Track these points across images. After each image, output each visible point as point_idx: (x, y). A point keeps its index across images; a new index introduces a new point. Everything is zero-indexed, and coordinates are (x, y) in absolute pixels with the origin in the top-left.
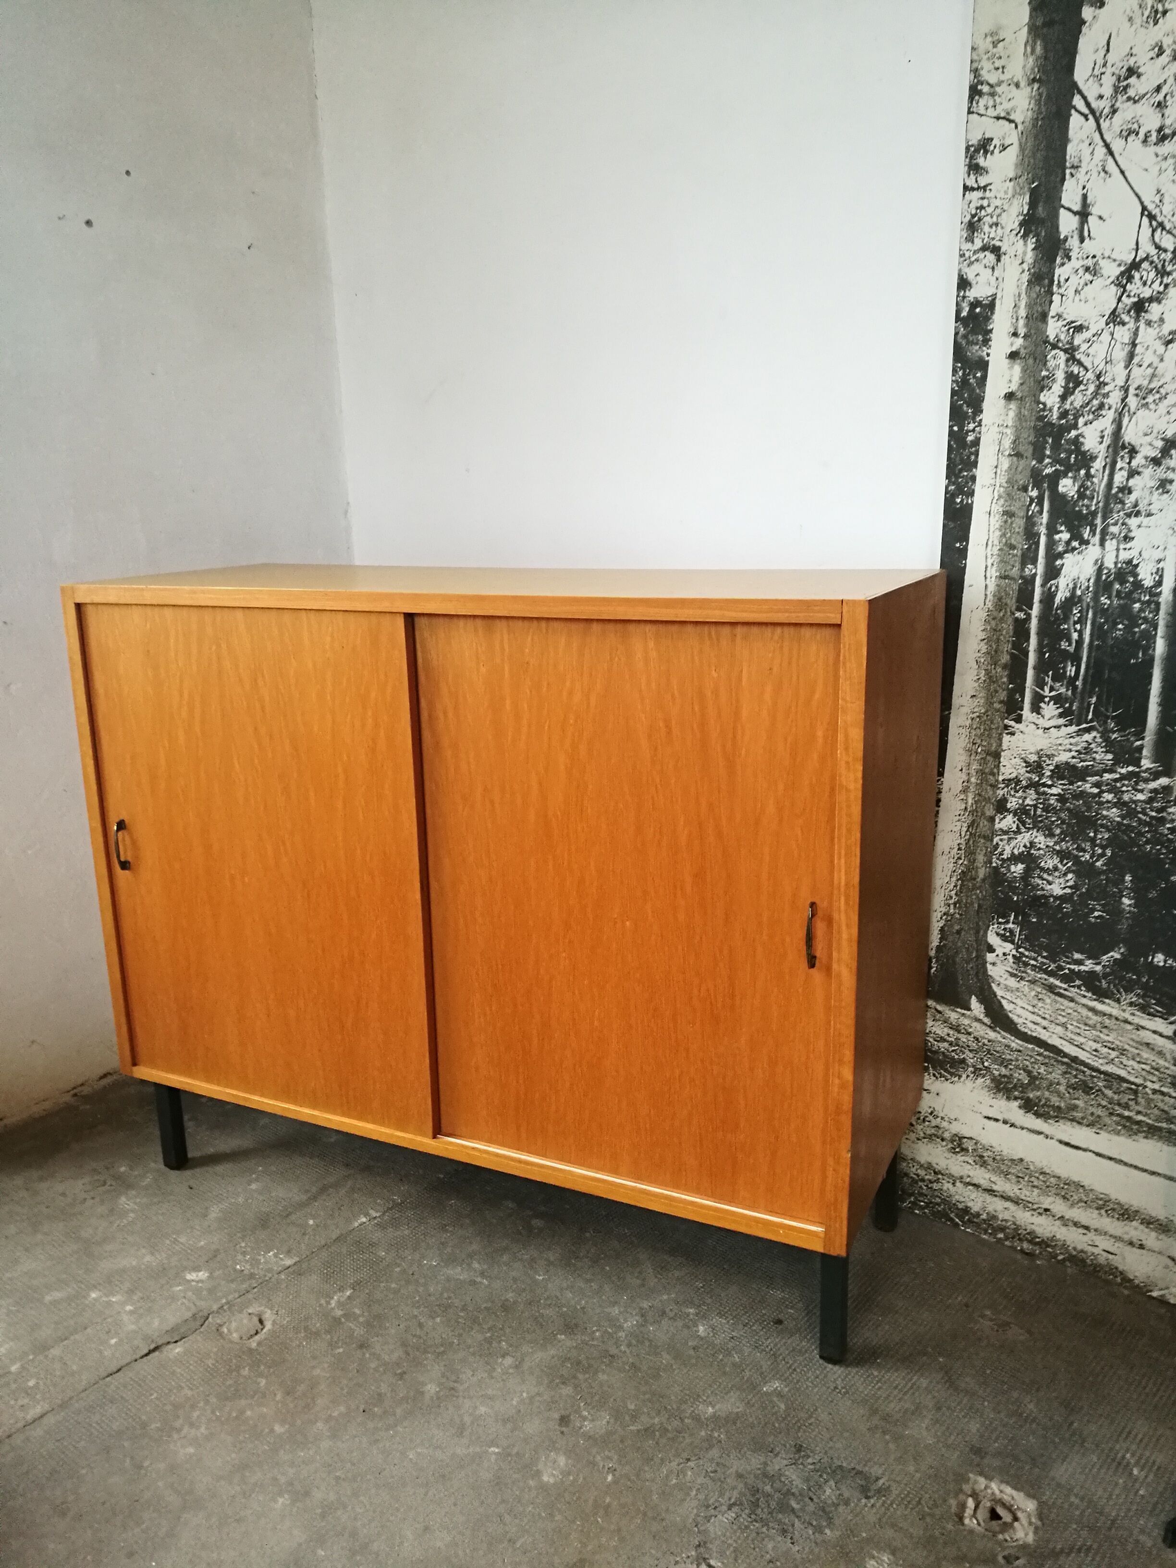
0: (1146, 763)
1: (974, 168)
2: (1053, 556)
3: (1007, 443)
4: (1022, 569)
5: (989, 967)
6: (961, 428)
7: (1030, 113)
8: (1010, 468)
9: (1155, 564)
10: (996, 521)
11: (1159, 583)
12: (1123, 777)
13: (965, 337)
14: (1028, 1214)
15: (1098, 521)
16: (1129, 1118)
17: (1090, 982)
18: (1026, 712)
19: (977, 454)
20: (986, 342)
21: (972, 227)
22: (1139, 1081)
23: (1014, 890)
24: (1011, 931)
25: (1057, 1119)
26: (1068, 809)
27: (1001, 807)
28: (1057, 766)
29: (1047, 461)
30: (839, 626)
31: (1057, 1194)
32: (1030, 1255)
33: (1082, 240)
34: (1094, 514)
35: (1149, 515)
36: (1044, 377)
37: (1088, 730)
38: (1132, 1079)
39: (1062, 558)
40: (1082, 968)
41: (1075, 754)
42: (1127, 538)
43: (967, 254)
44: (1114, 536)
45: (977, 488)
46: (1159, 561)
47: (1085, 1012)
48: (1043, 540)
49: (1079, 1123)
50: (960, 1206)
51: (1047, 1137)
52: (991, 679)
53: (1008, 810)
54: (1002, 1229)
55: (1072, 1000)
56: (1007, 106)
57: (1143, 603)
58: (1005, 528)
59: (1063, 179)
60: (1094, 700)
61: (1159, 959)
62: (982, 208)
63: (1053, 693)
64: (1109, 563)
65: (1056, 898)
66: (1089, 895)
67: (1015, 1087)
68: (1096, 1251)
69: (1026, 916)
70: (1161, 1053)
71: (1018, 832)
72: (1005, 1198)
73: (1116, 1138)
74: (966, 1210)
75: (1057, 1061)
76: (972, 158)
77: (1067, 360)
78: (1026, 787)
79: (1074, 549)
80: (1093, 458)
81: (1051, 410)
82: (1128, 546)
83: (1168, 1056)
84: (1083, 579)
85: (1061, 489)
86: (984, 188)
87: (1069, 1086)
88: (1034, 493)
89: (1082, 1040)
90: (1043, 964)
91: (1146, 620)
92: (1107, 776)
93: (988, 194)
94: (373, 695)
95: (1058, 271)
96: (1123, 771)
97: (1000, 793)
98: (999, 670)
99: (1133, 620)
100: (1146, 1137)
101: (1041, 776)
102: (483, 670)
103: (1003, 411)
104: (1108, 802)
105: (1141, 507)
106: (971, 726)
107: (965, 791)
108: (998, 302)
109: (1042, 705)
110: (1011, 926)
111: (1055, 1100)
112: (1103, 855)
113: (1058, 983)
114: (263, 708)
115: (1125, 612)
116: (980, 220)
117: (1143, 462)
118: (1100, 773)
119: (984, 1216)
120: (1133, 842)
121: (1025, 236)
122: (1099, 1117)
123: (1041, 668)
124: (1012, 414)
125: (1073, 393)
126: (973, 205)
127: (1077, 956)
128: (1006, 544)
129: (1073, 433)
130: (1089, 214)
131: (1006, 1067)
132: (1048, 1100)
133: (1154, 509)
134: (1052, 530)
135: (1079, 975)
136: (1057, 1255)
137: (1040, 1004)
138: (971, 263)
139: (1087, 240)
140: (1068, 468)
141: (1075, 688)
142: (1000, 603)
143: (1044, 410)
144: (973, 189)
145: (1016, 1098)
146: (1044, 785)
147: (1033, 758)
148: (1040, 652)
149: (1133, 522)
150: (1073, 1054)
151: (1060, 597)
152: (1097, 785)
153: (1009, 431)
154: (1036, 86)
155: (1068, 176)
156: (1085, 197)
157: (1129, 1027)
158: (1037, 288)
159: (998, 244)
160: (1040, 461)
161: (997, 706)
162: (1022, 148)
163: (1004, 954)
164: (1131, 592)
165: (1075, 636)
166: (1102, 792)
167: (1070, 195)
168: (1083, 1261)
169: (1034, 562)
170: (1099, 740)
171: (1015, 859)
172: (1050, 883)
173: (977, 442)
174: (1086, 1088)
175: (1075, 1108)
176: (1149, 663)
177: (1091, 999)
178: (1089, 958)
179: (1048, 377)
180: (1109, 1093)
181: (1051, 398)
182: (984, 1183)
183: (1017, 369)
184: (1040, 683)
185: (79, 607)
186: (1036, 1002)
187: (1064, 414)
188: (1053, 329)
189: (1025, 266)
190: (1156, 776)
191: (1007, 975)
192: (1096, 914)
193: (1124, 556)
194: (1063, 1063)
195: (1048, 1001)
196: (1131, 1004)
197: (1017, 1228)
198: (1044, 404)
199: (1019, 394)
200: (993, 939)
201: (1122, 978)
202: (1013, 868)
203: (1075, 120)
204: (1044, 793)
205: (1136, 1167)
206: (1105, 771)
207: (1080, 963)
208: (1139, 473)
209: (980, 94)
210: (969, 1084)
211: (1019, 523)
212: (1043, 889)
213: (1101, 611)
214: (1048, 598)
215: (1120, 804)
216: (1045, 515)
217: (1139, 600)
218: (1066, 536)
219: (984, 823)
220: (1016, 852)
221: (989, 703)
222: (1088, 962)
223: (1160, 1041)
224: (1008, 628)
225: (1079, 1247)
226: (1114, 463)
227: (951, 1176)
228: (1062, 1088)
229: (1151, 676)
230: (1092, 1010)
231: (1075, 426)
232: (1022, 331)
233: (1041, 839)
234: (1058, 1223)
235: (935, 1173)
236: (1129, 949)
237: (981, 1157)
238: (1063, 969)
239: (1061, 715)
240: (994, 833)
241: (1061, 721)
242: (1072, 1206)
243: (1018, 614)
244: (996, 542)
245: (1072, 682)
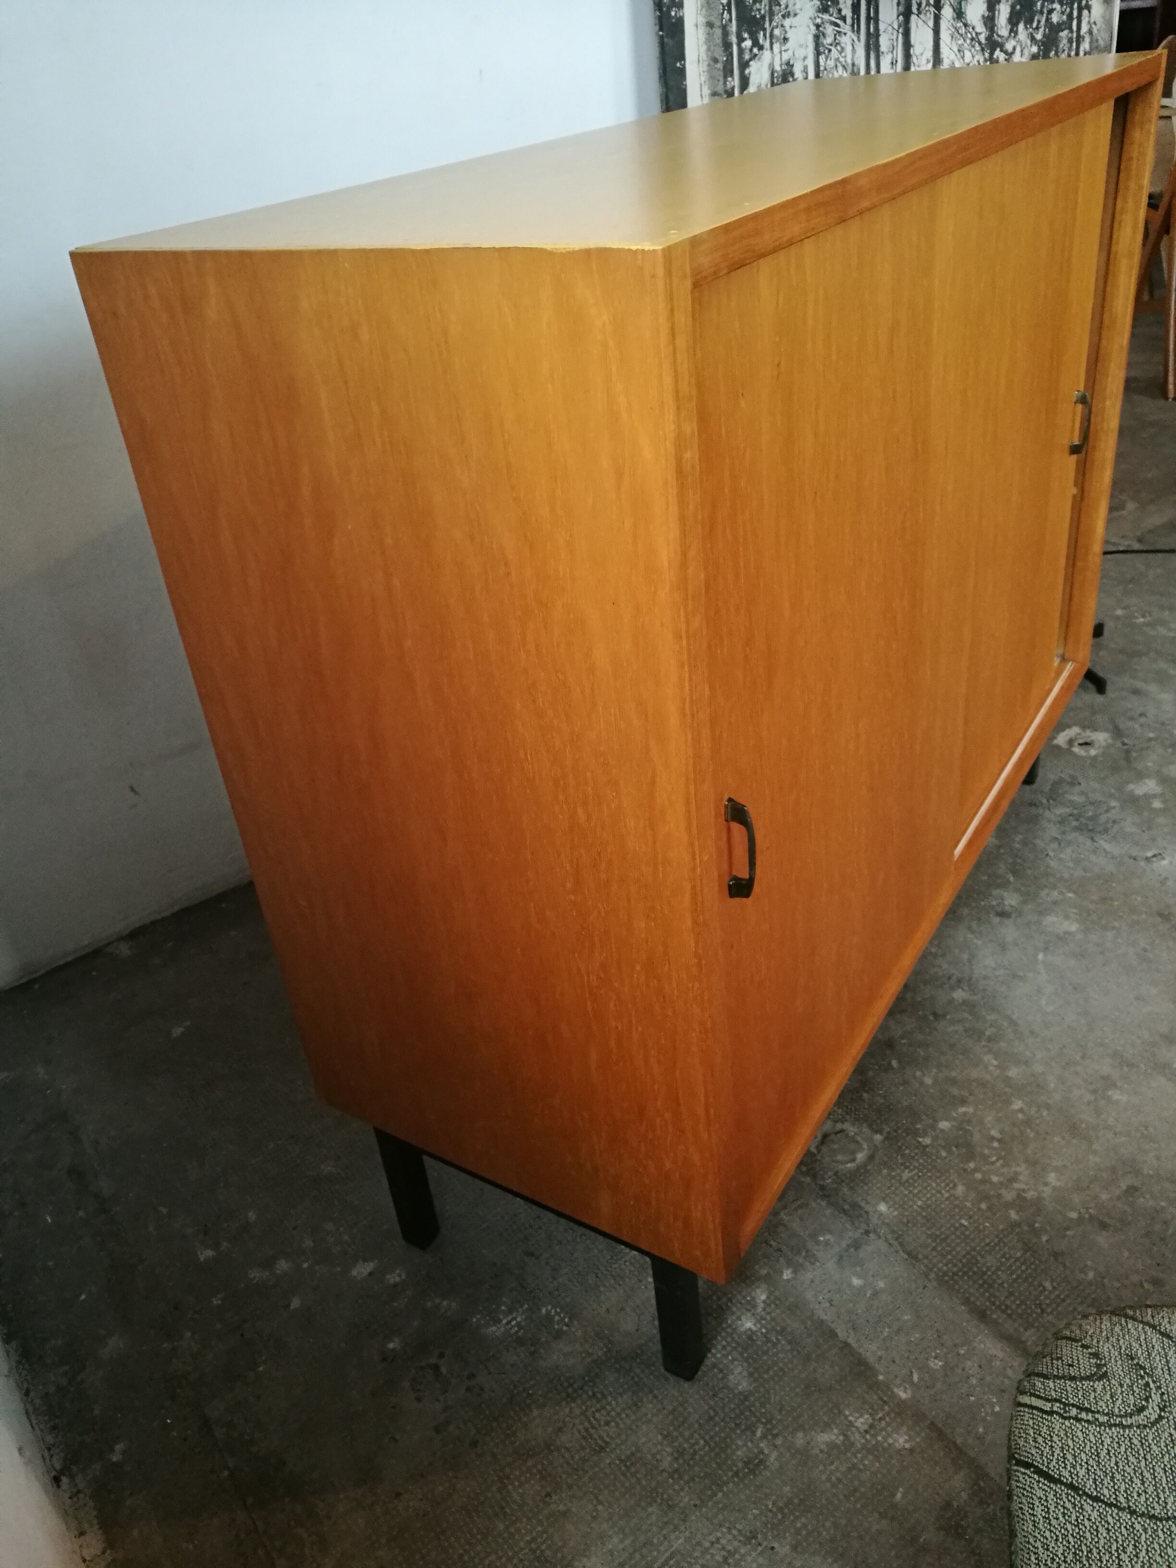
2: (741, 65)
4: (725, 83)
9: (802, 62)
10: (701, 34)
15: (767, 25)
34: (763, 17)
35: (795, 15)
39: (749, 66)
42: (785, 40)
44: (777, 39)
46: (805, 58)
48: (735, 48)
58: (708, 41)
64: (777, 66)
79: (756, 55)
82: (786, 47)
105: (790, 8)
128: (711, 58)
134: (739, 38)
149: (787, 22)
169: (731, 74)
193: (785, 56)
211: (717, 34)
216: (733, 23)
218: (748, 43)
244: (705, 58)
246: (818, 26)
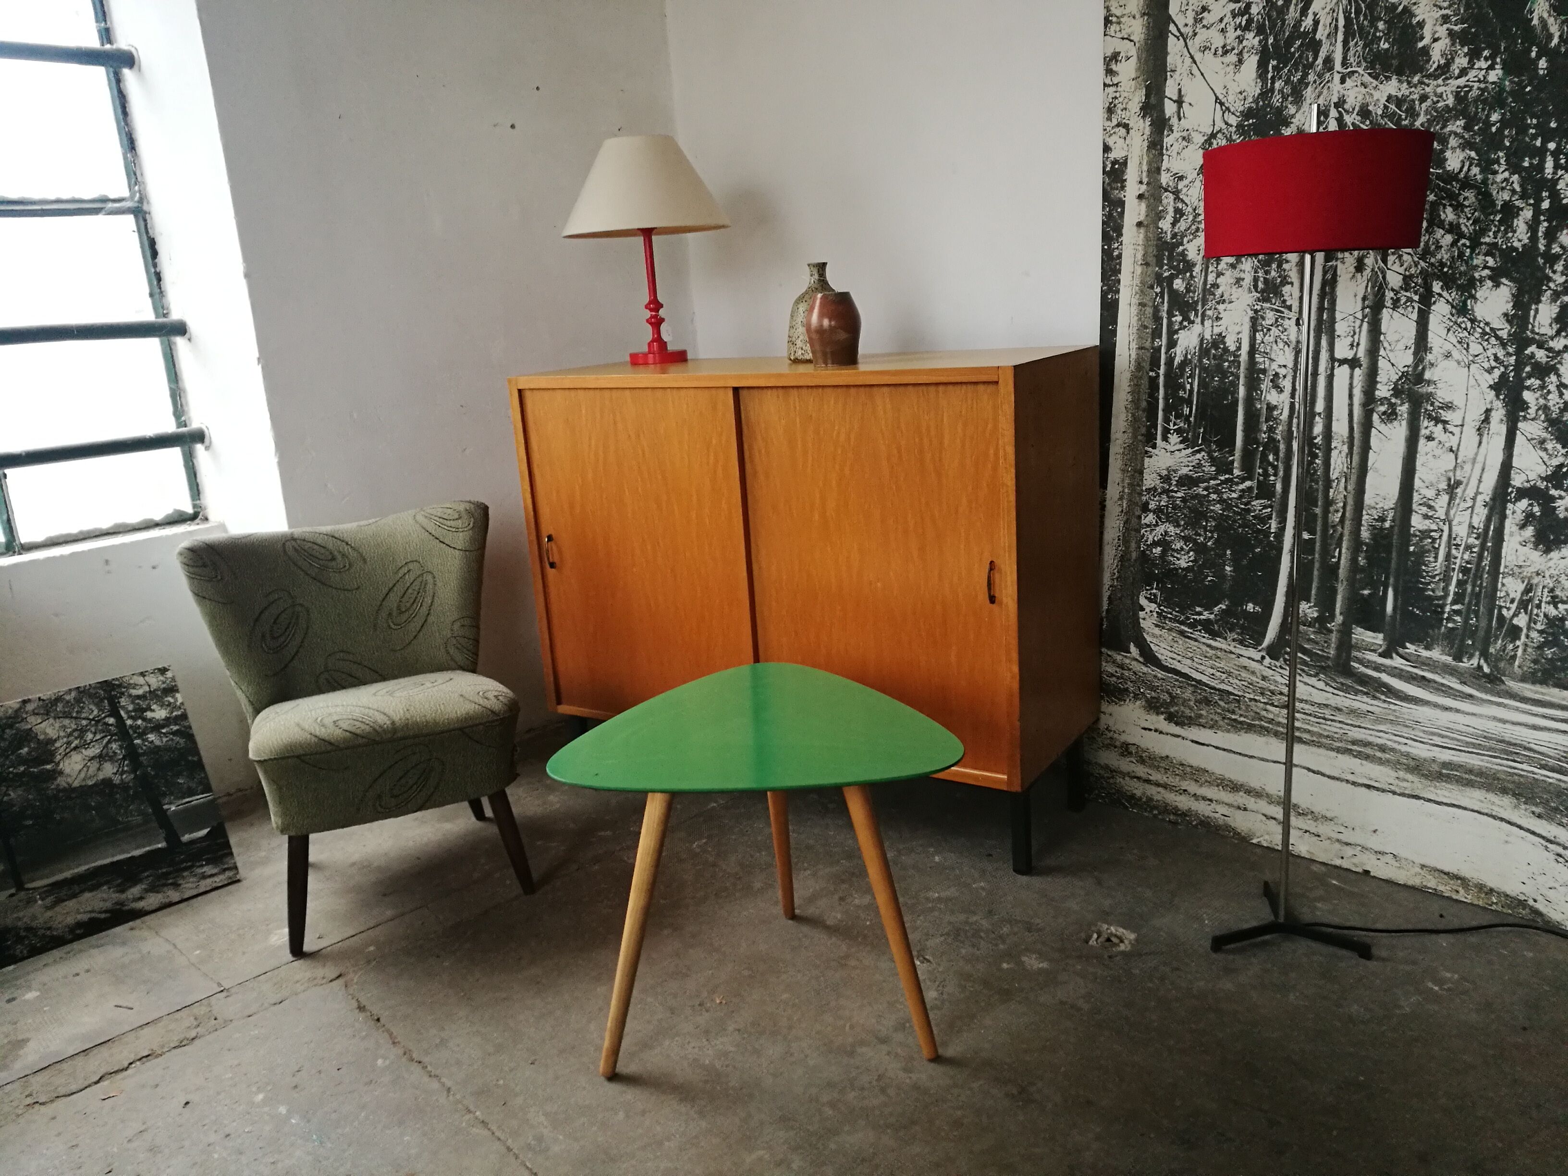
0: (1237, 472)
1: (1109, 72)
2: (1172, 332)
3: (1139, 256)
4: (1153, 342)
5: (1141, 621)
6: (1109, 247)
7: (1143, 36)
8: (1142, 273)
9: (1235, 335)
10: (1134, 310)
11: (1239, 348)
12: (1224, 482)
13: (1109, 184)
14: (1173, 795)
15: (1199, 307)
16: (1235, 720)
17: (1207, 627)
18: (1159, 441)
19: (1120, 264)
20: (1123, 188)
21: (1110, 111)
22: (1240, 693)
23: (1155, 566)
24: (1155, 595)
25: (1189, 725)
26: (1189, 507)
27: (1145, 508)
28: (1180, 478)
29: (1166, 267)
30: (997, 383)
31: (1191, 779)
32: (1175, 823)
33: (1180, 119)
34: (1196, 303)
35: (1231, 302)
36: (1160, 212)
37: (1199, 451)
38: (1236, 692)
39: (1177, 333)
40: (1202, 617)
41: (1191, 468)
42: (1218, 319)
43: (1108, 129)
44: (1210, 318)
45: (1122, 287)
46: (1239, 333)
47: (1204, 648)
48: (1165, 321)
49: (1204, 727)
50: (1128, 794)
51: (1183, 738)
52: (1135, 419)
53: (1150, 511)
54: (1156, 808)
55: (1196, 640)
56: (1129, 31)
57: (1230, 362)
58: (1141, 314)
59: (1166, 79)
60: (1202, 430)
61: (1250, 607)
62: (1116, 98)
63: (1176, 427)
64: (1208, 336)
65: (1183, 569)
66: (1204, 566)
67: (1162, 706)
68: (1217, 815)
69: (1164, 584)
70: (1253, 673)
71: (1157, 525)
72: (1158, 785)
73: (1227, 735)
74: (1133, 796)
75: (1188, 684)
76: (1108, 65)
77: (1175, 199)
78: (1161, 493)
79: (1186, 327)
80: (1194, 265)
81: (1166, 233)
82: (1219, 323)
83: (1259, 675)
84: (1191, 347)
85: (1175, 286)
86: (1117, 85)
87: (1196, 701)
88: (1158, 290)
89: (1203, 668)
90: (1176, 616)
91: (1232, 374)
92: (1212, 482)
93: (1119, 89)
94: (714, 442)
95: (1165, 140)
96: (1222, 478)
97: (1144, 498)
98: (1140, 413)
99: (1224, 374)
100: (1246, 732)
101: (1170, 485)
102: (783, 422)
103: (1136, 234)
104: (1214, 500)
105: (1225, 297)
106: (1123, 453)
107: (1121, 498)
108: (1129, 161)
109: (1169, 435)
110: (1154, 591)
111: (1188, 712)
112: (1212, 537)
113: (1186, 629)
114: (643, 452)
115: (1219, 369)
116: (1115, 106)
117: (1225, 267)
118: (1207, 481)
119: (1144, 800)
120: (1231, 527)
121: (1144, 117)
122: (1216, 721)
123: (1167, 410)
124: (1142, 236)
125: (1179, 221)
126: (1110, 96)
127: (1198, 609)
128: (1142, 325)
129: (1181, 248)
130: (1183, 102)
131: (1155, 691)
132: (1183, 712)
133: (1233, 298)
134: (1170, 315)
135: (1200, 622)
136: (1193, 821)
137: (1176, 645)
138: (1111, 135)
139: (1183, 120)
140: (1179, 272)
141: (1190, 422)
142: (1139, 366)
143: (1161, 233)
144: (1109, 86)
145: (1162, 713)
146: (1173, 491)
147: (1165, 473)
148: (1166, 399)
149: (1221, 307)
150: (1198, 678)
151: (1177, 360)
152: (1206, 489)
153: (1140, 248)
154: (1146, 18)
155: (1169, 77)
156: (1180, 90)
157: (1233, 656)
158: (1154, 152)
159: (1127, 122)
160: (1161, 267)
161: (1139, 437)
162: (1139, 59)
163: (1151, 611)
164: (1222, 355)
165: (1188, 387)
166: (1210, 493)
167: (1171, 90)
168: (1209, 823)
169: (1160, 337)
170: (1206, 457)
171: (1155, 544)
172: (1178, 559)
173: (1120, 256)
174: (1207, 702)
175: (1201, 716)
176: (1235, 402)
177: (1208, 639)
178: (1206, 610)
179: (1163, 211)
180: (1222, 703)
181: (1165, 224)
182: (1144, 776)
183: (1144, 205)
184: (1167, 420)
185: (520, 391)
186: (1172, 644)
187: (1174, 236)
188: (1165, 179)
189: (1145, 137)
190: (1243, 480)
191: (1153, 626)
192: (1209, 578)
193: (1217, 330)
194: (1192, 685)
195: (1181, 642)
196: (1234, 640)
197: (1167, 804)
198: (1162, 229)
199: (1146, 223)
200: (1143, 601)
201: (1227, 623)
202: (1154, 551)
203: (1171, 40)
204: (1173, 497)
205: (1240, 754)
206: (1211, 479)
207: (1200, 614)
208: (1223, 274)
209: (1111, 22)
210: (1131, 706)
211: (1149, 311)
212: (1174, 564)
213: (1203, 369)
214: (1170, 360)
215: (1221, 501)
216: (1166, 304)
217: (1227, 361)
218: (1179, 318)
219: (1134, 521)
220: (1156, 539)
221: (1135, 436)
222: (1205, 613)
223: (1254, 665)
224: (1145, 382)
225: (1206, 815)
226: (1207, 267)
227: (1121, 773)
228: (1192, 703)
229: (1237, 411)
230: (1209, 646)
231: (1182, 244)
232: (1145, 180)
233: (1172, 530)
234: (1193, 799)
235: (1111, 771)
236: (1230, 602)
237: (1141, 757)
238: (1188, 618)
239: (1181, 442)
240: (1141, 526)
241: (1182, 446)
242: (1201, 786)
243: (1151, 374)
244: (1135, 325)
245: (1187, 419)
246: (1256, 311)
